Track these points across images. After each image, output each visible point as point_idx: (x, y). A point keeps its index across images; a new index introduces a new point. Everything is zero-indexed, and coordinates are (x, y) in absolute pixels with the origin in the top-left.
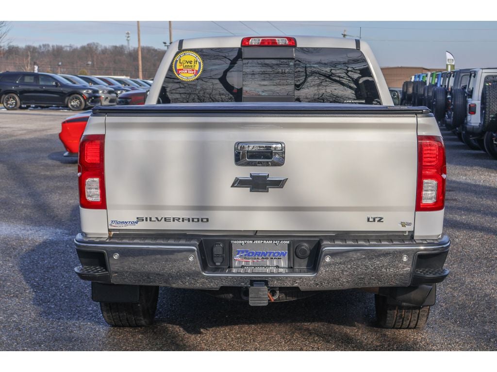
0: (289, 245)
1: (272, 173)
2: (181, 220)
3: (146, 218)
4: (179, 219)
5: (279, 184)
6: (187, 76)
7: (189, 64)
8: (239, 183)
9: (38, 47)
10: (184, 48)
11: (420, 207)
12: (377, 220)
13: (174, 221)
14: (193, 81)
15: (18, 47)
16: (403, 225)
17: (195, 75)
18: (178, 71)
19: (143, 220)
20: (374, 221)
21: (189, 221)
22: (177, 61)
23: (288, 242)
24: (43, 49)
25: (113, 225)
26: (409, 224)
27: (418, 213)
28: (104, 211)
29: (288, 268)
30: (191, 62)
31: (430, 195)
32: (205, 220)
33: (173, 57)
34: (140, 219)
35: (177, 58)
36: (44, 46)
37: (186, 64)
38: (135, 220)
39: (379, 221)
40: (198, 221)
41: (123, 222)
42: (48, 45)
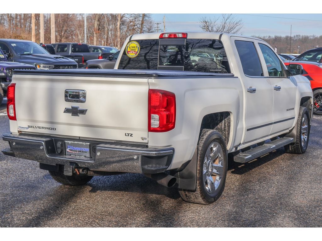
0: (90, 145)
1: (80, 106)
2: (45, 128)
3: (32, 126)
4: (44, 128)
5: (83, 112)
6: (132, 55)
7: (133, 48)
8: (67, 111)
9: (293, 37)
10: (132, 39)
11: (150, 129)
12: (130, 135)
13: (42, 128)
14: (135, 58)
15: (281, 37)
16: (143, 139)
17: (136, 54)
18: (128, 52)
19: (30, 127)
20: (128, 136)
21: (48, 129)
22: (128, 46)
23: (89, 144)
24: (296, 38)
25: (20, 128)
26: (145, 139)
27: (150, 133)
28: (16, 121)
29: (90, 158)
30: (134, 47)
31: (156, 123)
32: (54, 129)
33: (126, 44)
34: (29, 127)
35: (128, 45)
36: (297, 36)
37: (132, 48)
38: (28, 127)
39: (131, 136)
40: (52, 129)
41: (23, 128)
42: (300, 35)
